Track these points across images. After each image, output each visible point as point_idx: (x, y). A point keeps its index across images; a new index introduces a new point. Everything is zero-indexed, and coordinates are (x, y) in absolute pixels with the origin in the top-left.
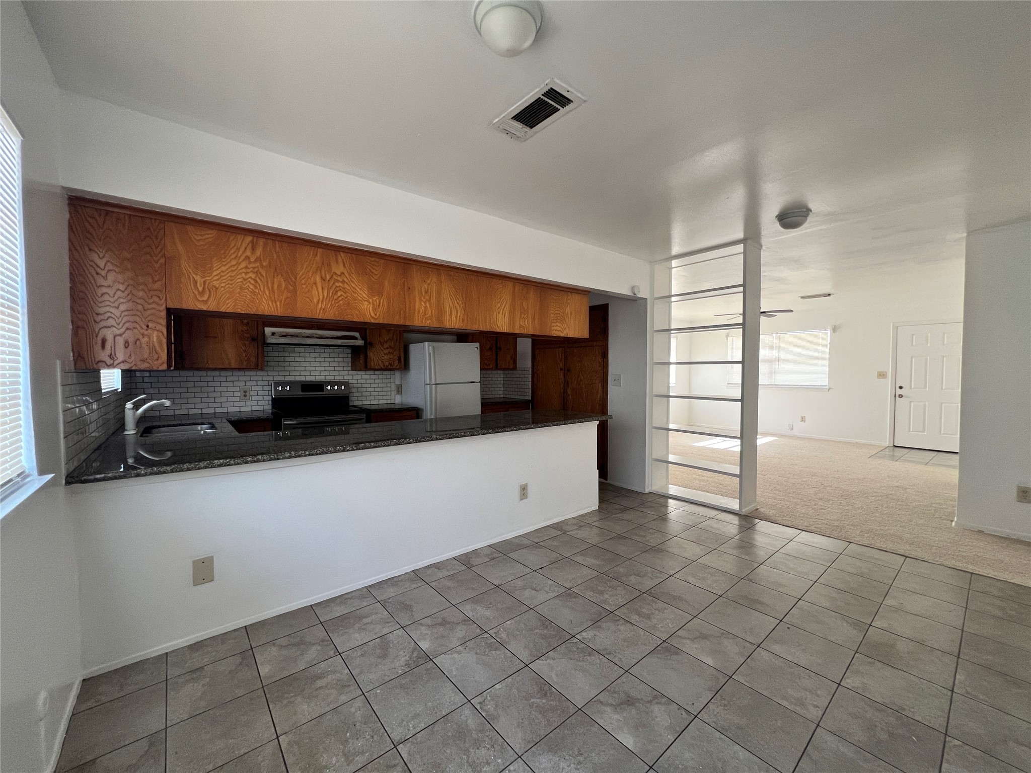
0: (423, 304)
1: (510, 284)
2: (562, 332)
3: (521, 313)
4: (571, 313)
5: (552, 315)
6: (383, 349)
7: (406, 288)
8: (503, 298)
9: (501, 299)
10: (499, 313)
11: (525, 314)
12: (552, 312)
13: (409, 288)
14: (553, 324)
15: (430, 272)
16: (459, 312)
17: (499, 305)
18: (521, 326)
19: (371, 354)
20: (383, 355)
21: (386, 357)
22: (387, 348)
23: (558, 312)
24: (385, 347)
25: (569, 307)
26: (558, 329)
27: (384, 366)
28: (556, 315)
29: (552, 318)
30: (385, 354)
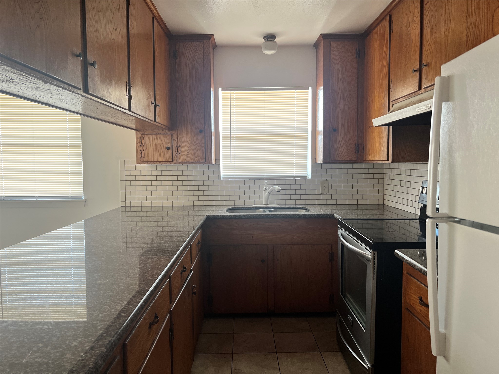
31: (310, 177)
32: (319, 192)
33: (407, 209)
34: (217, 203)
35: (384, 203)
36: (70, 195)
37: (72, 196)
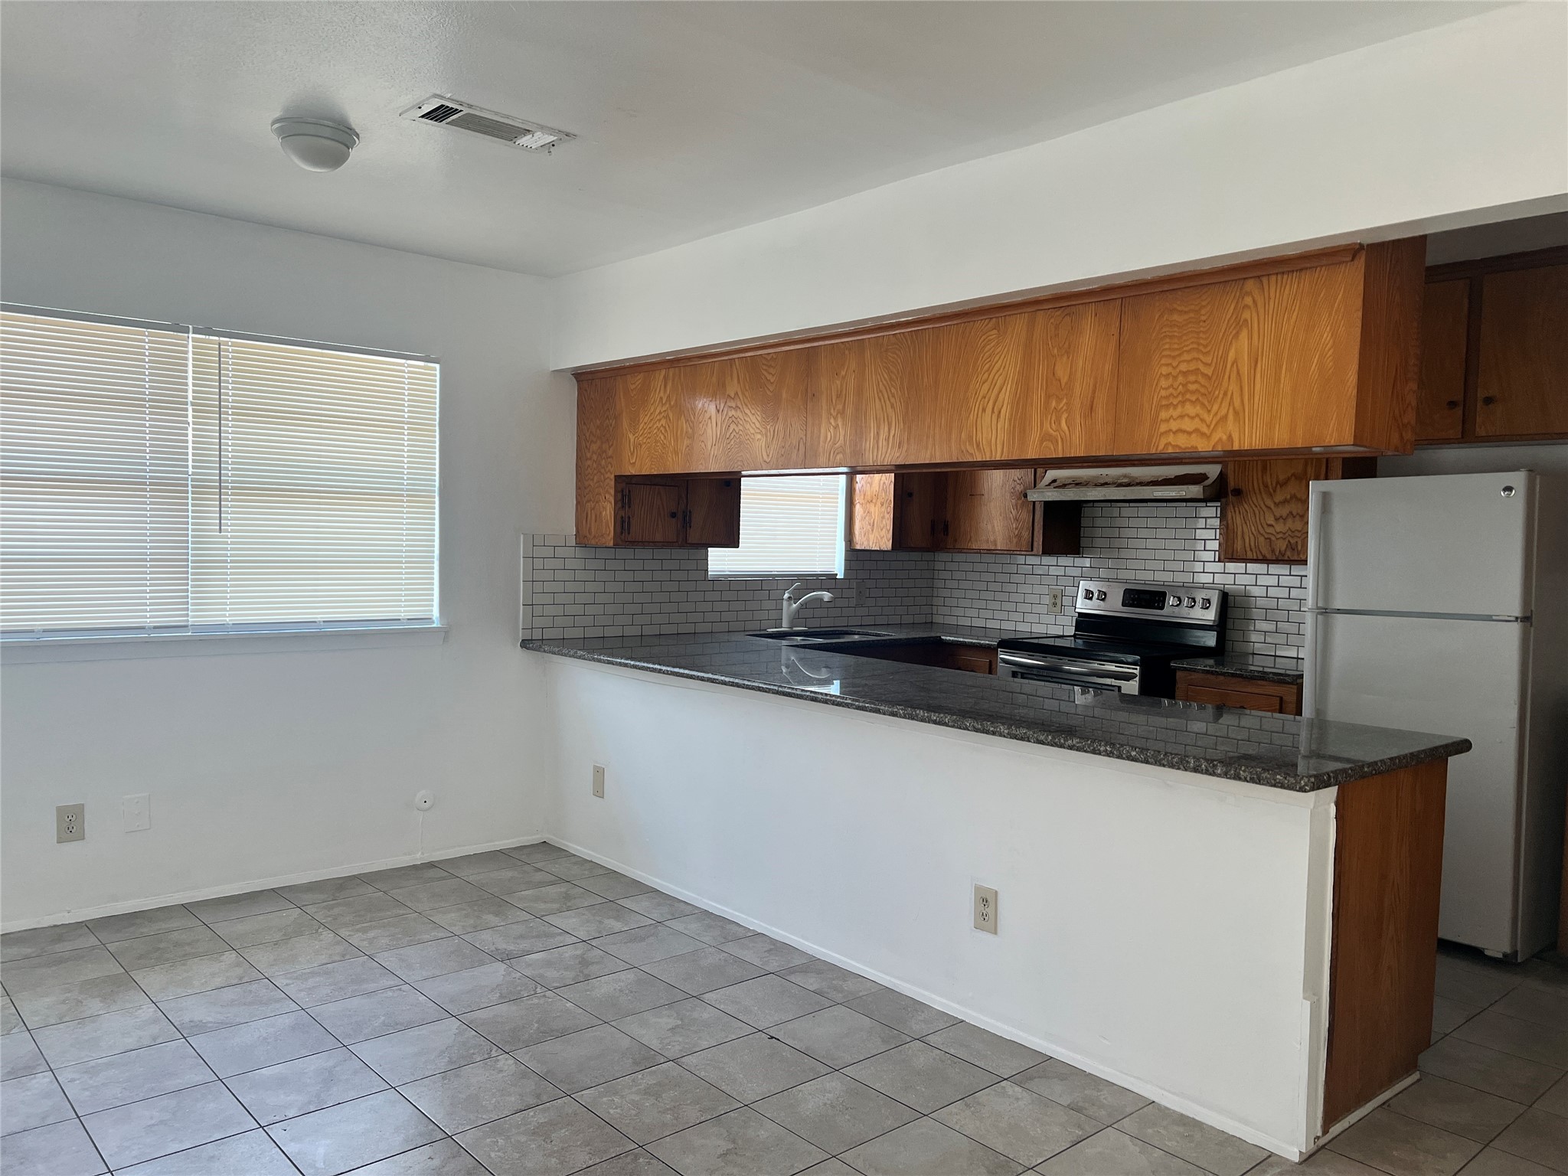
0: (832, 421)
1: (1019, 324)
2: (1203, 434)
3: (1048, 397)
4: (1255, 361)
5: (1164, 383)
6: (1272, 506)
7: (810, 395)
8: (998, 365)
9: (989, 370)
10: (984, 410)
11: (1059, 400)
12: (1165, 370)
13: (814, 395)
14: (1163, 415)
15: (847, 352)
16: (893, 428)
17: (986, 387)
18: (1046, 437)
19: (1238, 520)
20: (1271, 521)
21: (1279, 527)
22: (1285, 502)
23: (1192, 366)
24: (1279, 498)
25: (1244, 334)
26: (1188, 425)
27: (1273, 551)
28: (1181, 379)
29: (1163, 393)
30: (1277, 519)
31: (840, 576)
32: (853, 602)
33: (1006, 626)
34: (701, 628)
35: (934, 621)
36: (402, 615)
37: (408, 619)
